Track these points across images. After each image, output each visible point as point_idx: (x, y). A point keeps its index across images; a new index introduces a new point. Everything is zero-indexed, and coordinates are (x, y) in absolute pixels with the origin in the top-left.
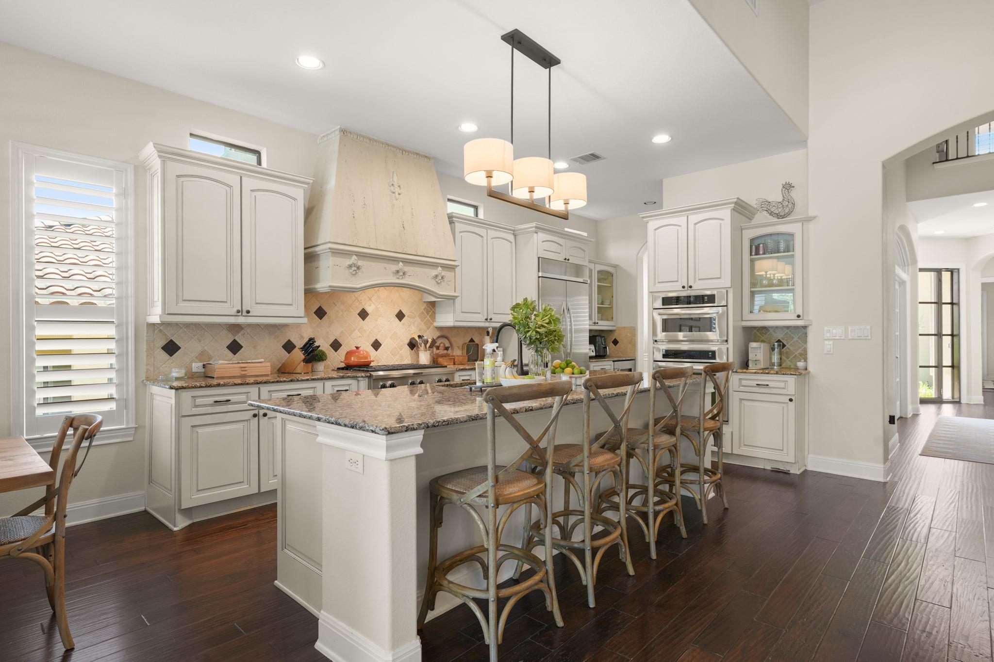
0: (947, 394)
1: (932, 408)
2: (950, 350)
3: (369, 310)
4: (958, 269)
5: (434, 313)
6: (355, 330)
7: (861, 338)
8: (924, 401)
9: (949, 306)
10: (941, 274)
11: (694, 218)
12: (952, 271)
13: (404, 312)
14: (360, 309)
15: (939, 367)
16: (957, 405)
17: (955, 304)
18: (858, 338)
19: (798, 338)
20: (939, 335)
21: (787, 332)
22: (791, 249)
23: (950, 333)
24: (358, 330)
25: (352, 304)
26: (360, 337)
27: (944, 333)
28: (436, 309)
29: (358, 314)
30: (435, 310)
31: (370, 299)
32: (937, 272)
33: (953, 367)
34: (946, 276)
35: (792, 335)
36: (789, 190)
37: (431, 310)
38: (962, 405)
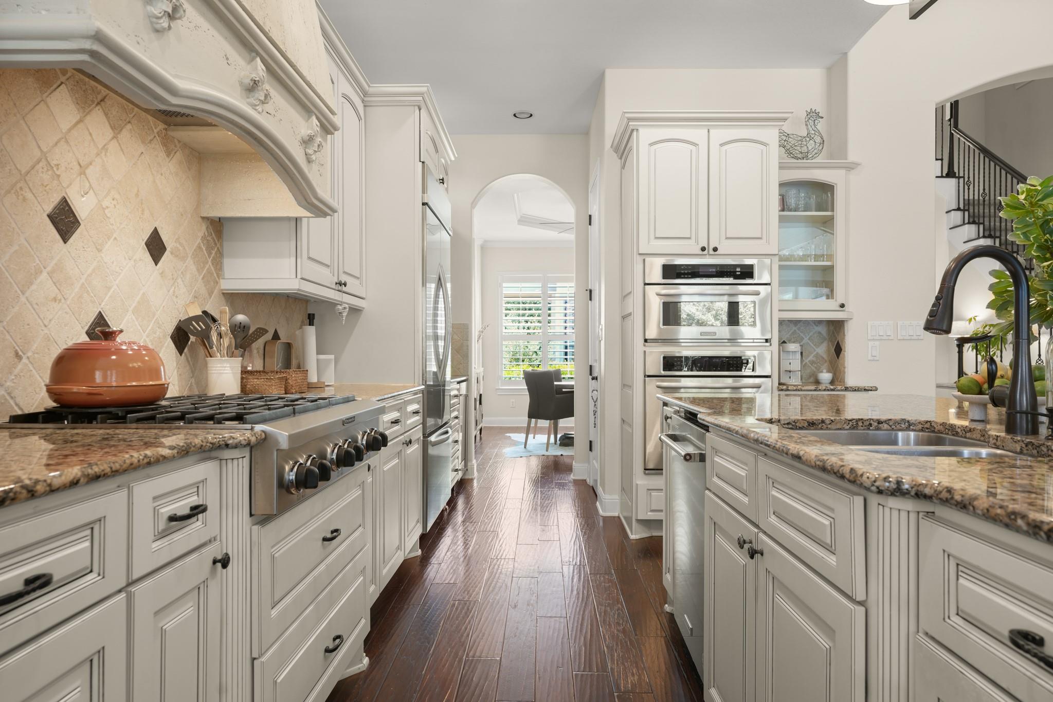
3: (82, 207)
5: (220, 254)
6: (38, 272)
7: (912, 338)
11: (720, 134)
13: (165, 237)
14: (55, 199)
18: (909, 338)
19: (809, 339)
21: (795, 331)
22: (830, 208)
24: (50, 274)
25: (28, 172)
26: (55, 299)
28: (225, 244)
29: (49, 216)
30: (222, 245)
31: (82, 170)
35: (802, 335)
36: (816, 122)
37: (216, 244)
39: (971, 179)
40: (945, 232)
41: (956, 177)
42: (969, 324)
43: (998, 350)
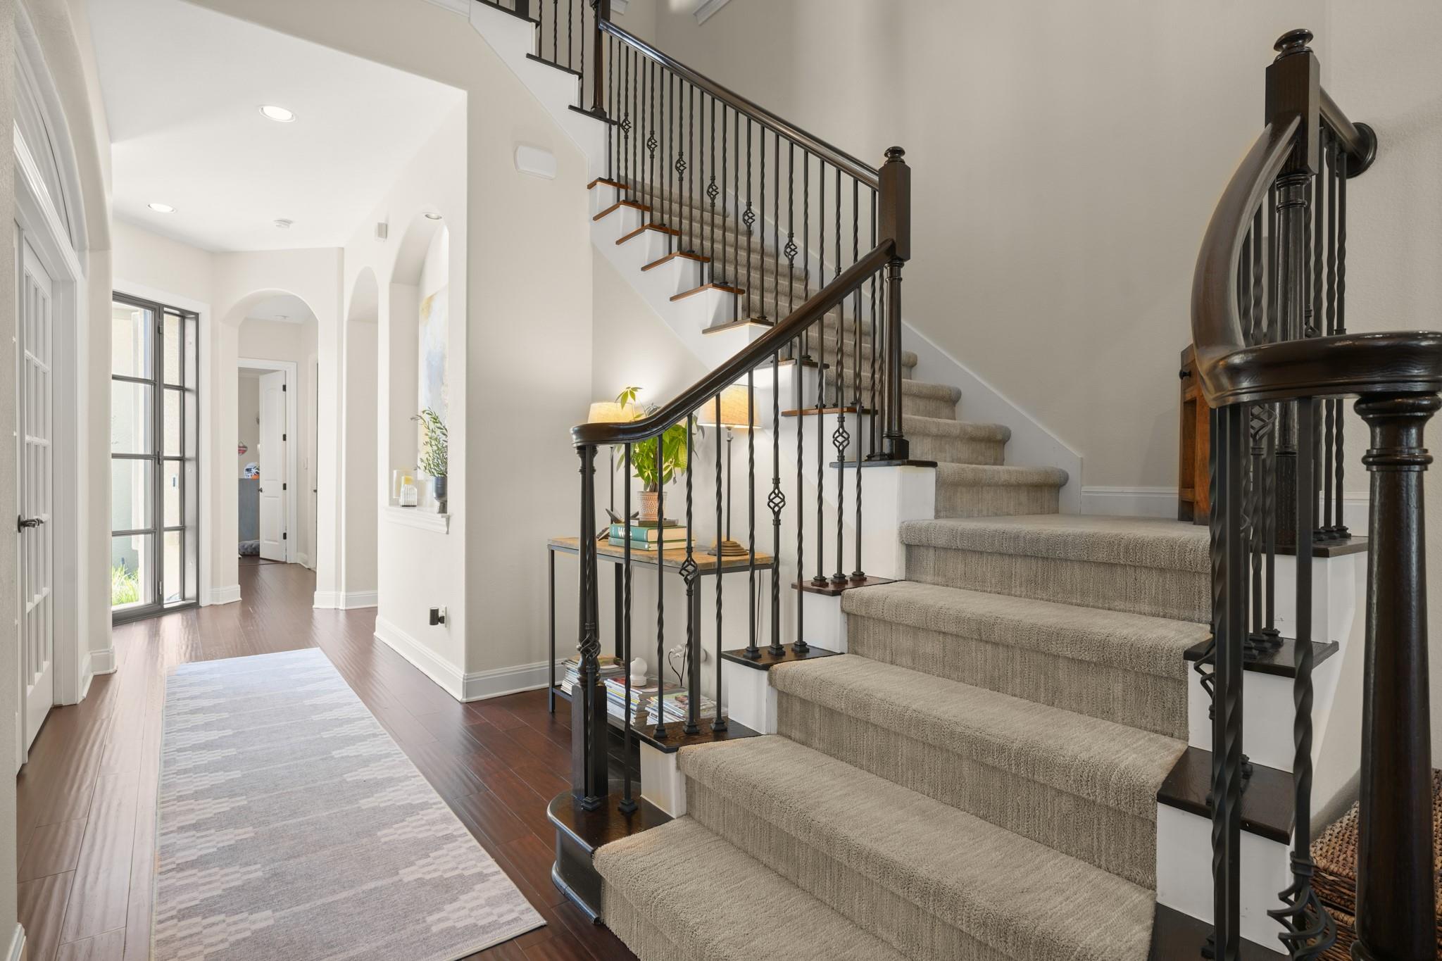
0: (171, 595)
1: (138, 632)
2: (176, 491)
4: (197, 315)
8: (122, 619)
9: (177, 393)
10: (161, 318)
12: (183, 315)
15: (156, 531)
16: (192, 613)
17: (189, 390)
20: (157, 458)
23: (178, 454)
27: (166, 454)
32: (153, 309)
33: (182, 529)
34: (171, 325)
38: (202, 611)
39: (631, 118)
40: (586, 224)
41: (607, 121)
42: (623, 407)
43: (677, 465)
